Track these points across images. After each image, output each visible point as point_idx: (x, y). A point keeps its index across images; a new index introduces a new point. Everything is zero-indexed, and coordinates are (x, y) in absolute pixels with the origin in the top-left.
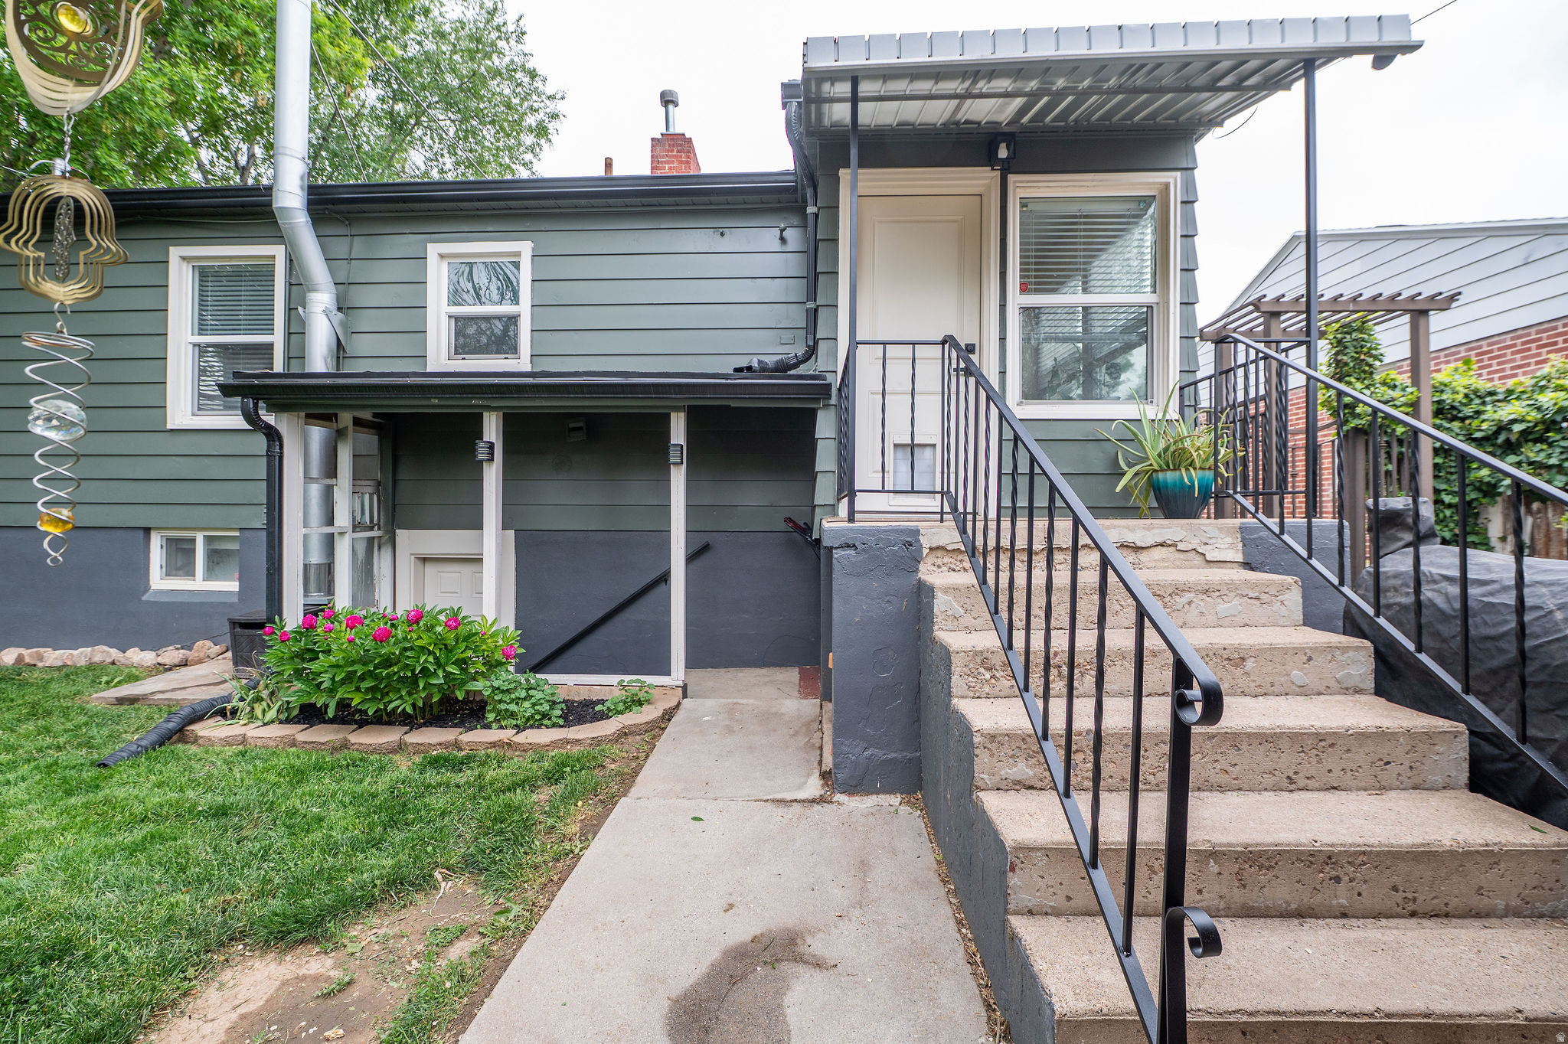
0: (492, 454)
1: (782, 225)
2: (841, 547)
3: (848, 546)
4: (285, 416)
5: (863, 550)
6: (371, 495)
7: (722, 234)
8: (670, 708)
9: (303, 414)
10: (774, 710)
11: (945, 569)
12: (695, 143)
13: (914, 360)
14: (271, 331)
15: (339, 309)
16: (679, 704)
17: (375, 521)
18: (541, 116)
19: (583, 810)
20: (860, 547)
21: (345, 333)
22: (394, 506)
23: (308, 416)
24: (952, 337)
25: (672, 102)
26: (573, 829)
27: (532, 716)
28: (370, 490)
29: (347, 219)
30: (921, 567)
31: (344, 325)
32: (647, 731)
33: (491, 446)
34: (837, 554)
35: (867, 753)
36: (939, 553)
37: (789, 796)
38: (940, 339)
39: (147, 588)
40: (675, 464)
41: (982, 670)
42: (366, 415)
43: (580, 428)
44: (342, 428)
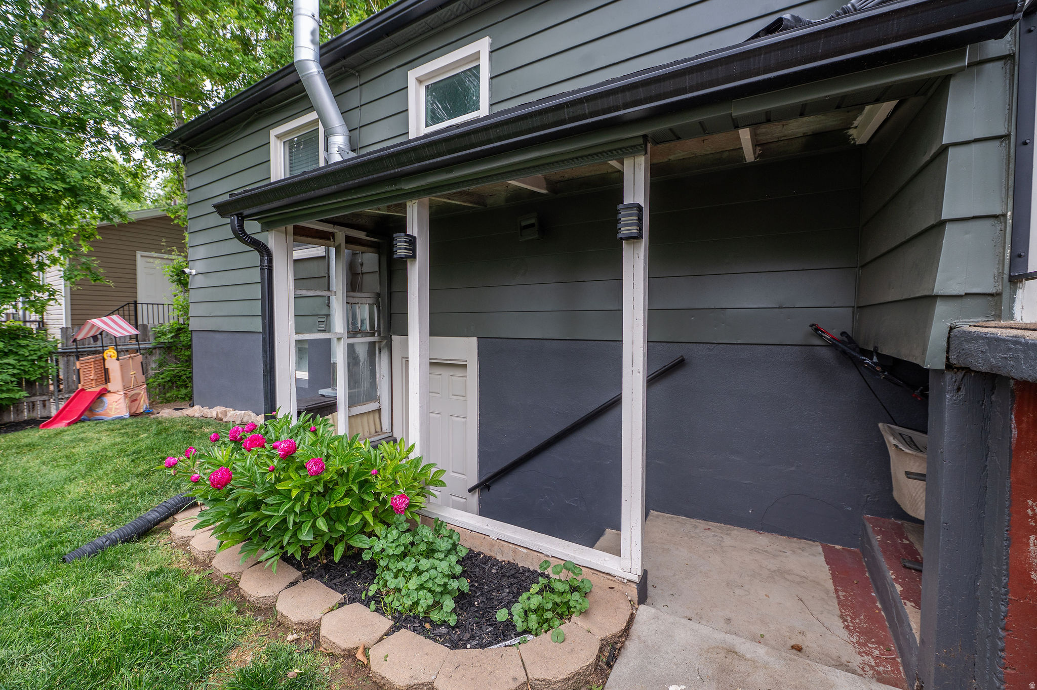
0: (414, 250)
4: (272, 232)
6: (371, 306)
8: (613, 637)
9: (290, 228)
15: (353, 150)
16: (631, 621)
17: (376, 328)
22: (390, 315)
28: (370, 301)
29: (358, 72)
33: (412, 241)
40: (630, 238)
43: (532, 225)
44: (339, 245)
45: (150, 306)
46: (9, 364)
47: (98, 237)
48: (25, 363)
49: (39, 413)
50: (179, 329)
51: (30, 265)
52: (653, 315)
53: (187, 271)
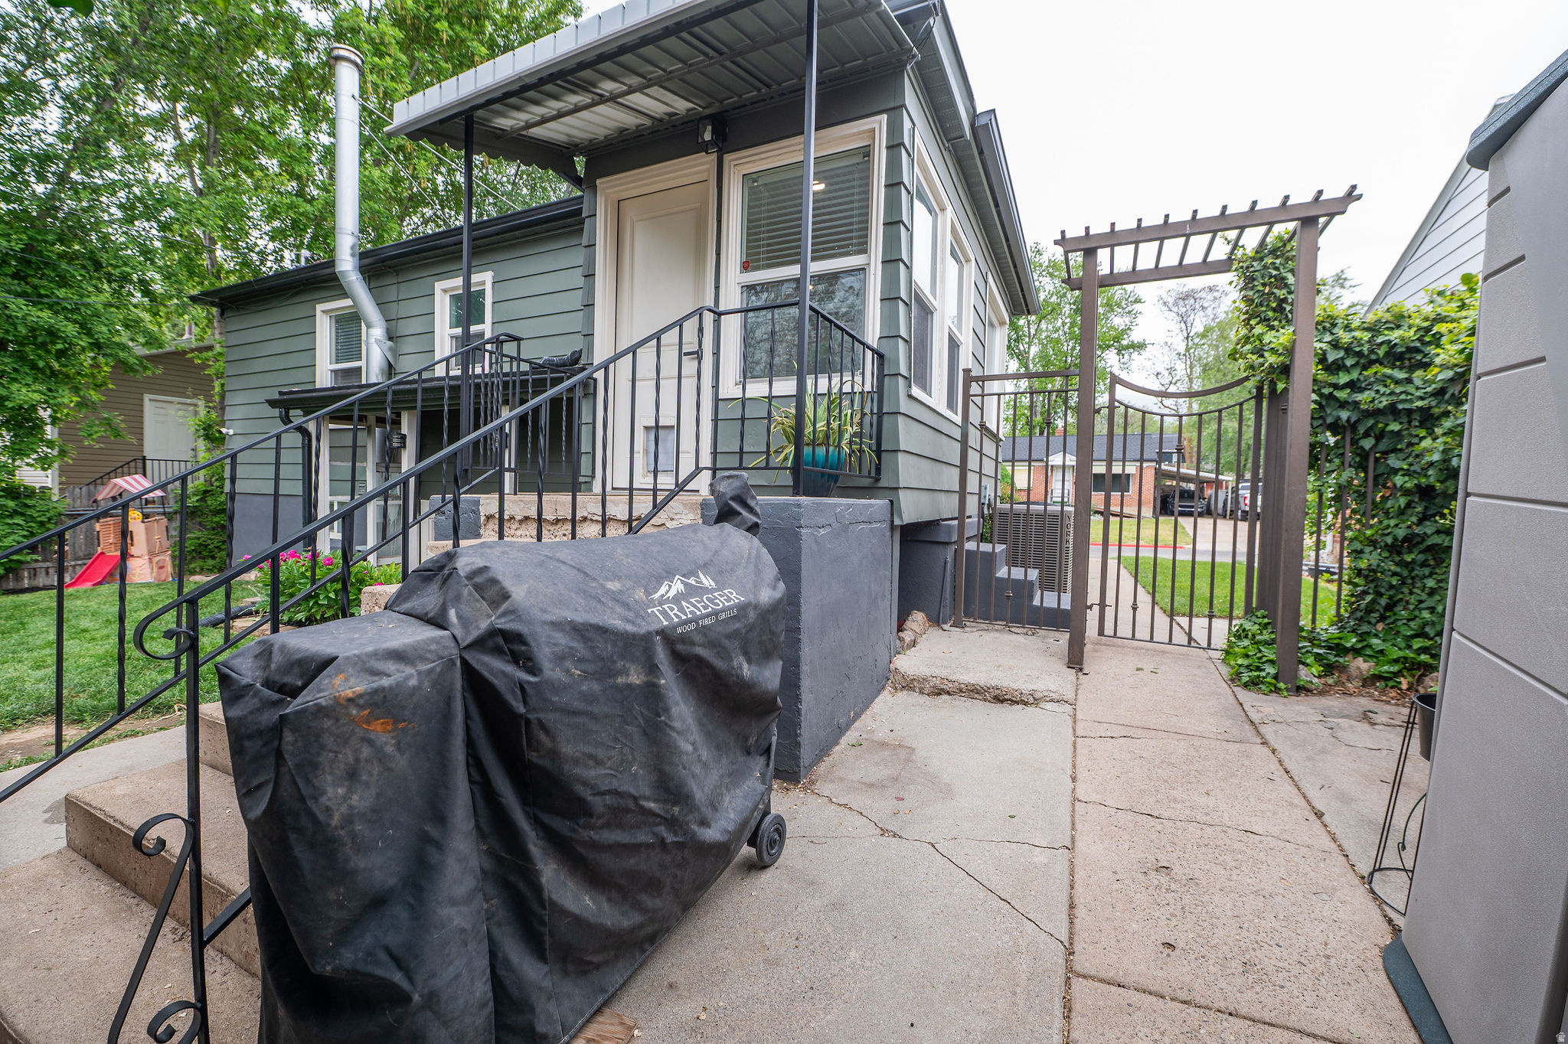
0: (404, 443)
14: (361, 358)
15: (388, 339)
21: (392, 357)
29: (395, 271)
31: (392, 350)
33: (403, 437)
45: (170, 463)
46: (18, 525)
47: (110, 386)
48: (33, 525)
50: (206, 492)
51: (42, 420)
53: (224, 430)
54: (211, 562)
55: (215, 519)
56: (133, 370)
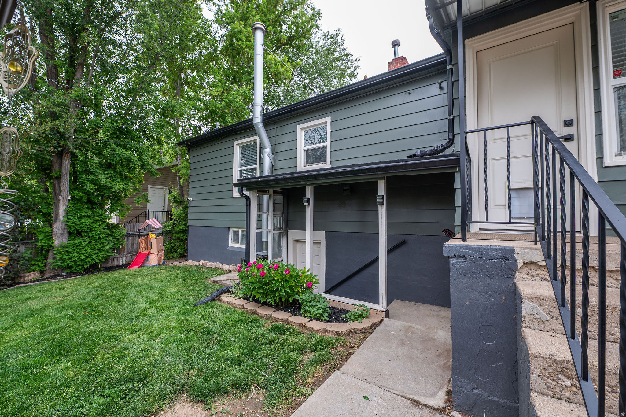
0: (309, 203)
1: (440, 81)
2: (455, 257)
3: (460, 257)
4: (251, 192)
5: (470, 260)
6: (280, 217)
7: (409, 93)
8: (376, 323)
9: (257, 191)
10: (431, 336)
11: (537, 278)
12: (407, 58)
13: (508, 138)
14: (256, 164)
15: (273, 154)
16: (382, 320)
17: (282, 227)
18: (352, 69)
19: (318, 371)
20: (468, 258)
21: (274, 162)
22: (287, 221)
23: (258, 191)
24: (538, 118)
25: (397, 45)
26: (311, 381)
27: (316, 314)
28: (280, 216)
29: (275, 122)
30: (517, 275)
31: (274, 159)
32: (362, 333)
33: (309, 200)
34: (452, 261)
35: (476, 391)
36: (533, 267)
37: (423, 400)
38: (529, 120)
39: (228, 246)
40: (380, 204)
41: (562, 376)
42: (278, 189)
43: (348, 190)
44: (271, 194)
48: (115, 240)
49: (115, 263)
52: (389, 224)
53: (189, 199)
54: (176, 254)
55: (177, 236)
56: (154, 175)
